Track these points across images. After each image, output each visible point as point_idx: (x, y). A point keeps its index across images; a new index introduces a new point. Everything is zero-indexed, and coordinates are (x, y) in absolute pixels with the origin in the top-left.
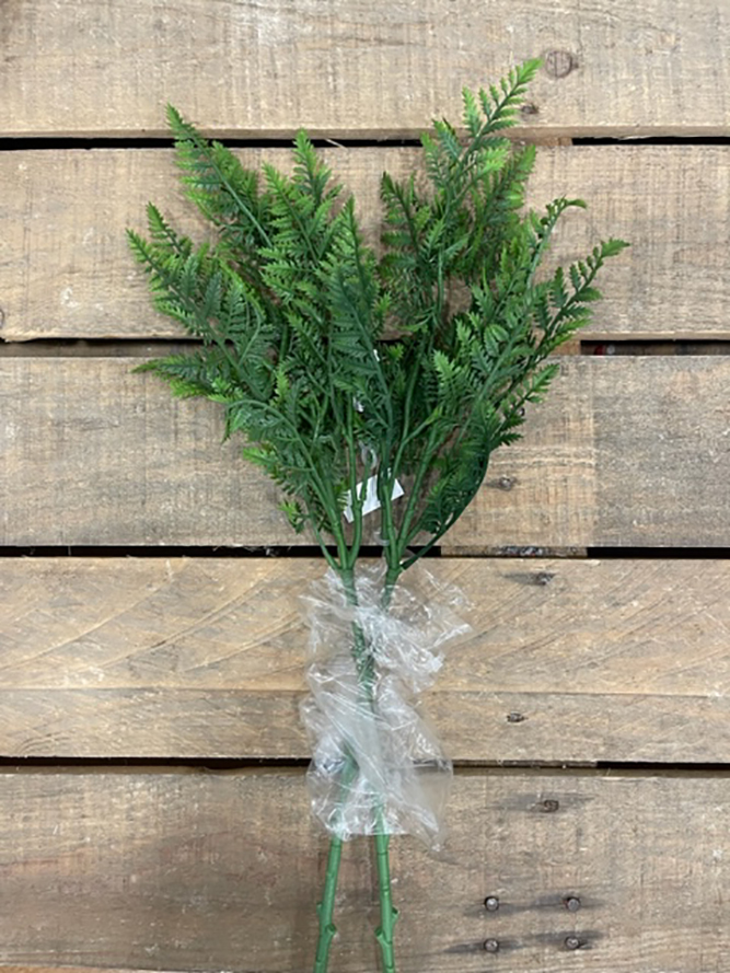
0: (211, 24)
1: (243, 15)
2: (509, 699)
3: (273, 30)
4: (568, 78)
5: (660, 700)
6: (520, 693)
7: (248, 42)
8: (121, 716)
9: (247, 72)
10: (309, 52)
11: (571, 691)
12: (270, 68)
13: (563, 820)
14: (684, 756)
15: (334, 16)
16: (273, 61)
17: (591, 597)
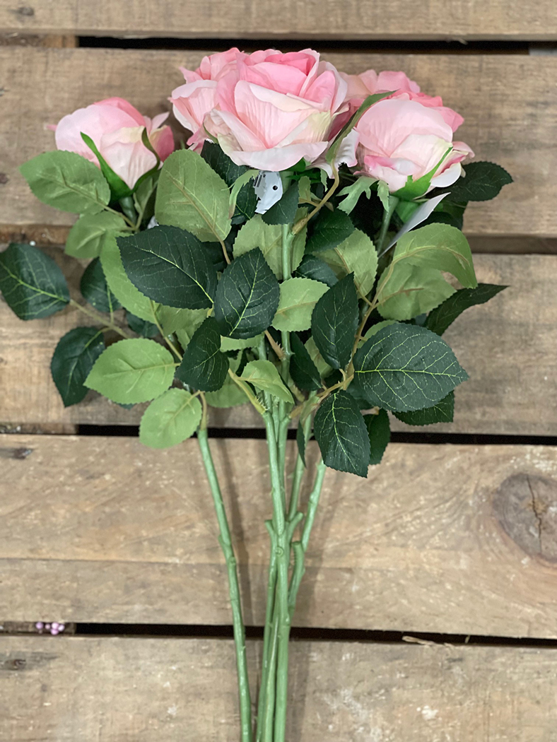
13: (30, 677)
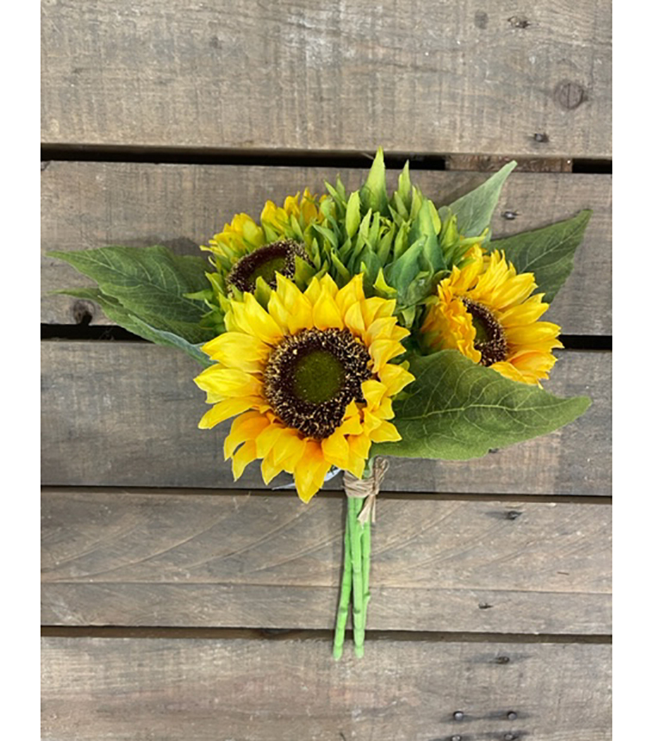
0: (262, 43)
1: (292, 36)
2: (482, 594)
3: (319, 53)
4: (578, 109)
5: (587, 596)
6: (489, 591)
7: (296, 64)
8: (204, 601)
9: (296, 94)
10: (351, 77)
11: (525, 590)
12: (317, 91)
14: (598, 631)
15: (376, 40)
16: (319, 83)
17: (547, 528)
